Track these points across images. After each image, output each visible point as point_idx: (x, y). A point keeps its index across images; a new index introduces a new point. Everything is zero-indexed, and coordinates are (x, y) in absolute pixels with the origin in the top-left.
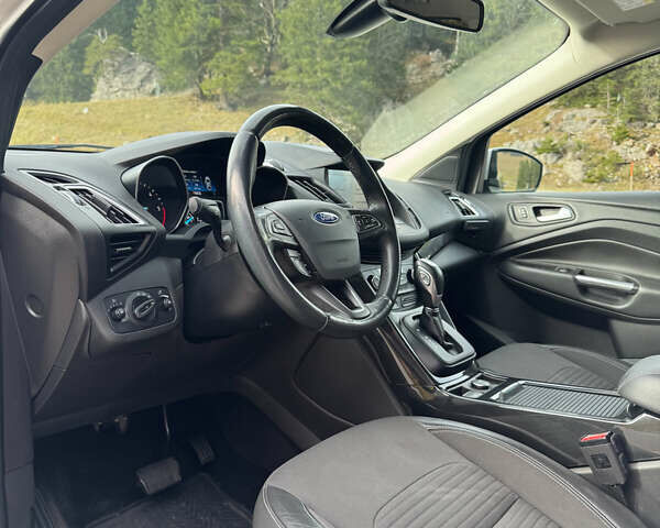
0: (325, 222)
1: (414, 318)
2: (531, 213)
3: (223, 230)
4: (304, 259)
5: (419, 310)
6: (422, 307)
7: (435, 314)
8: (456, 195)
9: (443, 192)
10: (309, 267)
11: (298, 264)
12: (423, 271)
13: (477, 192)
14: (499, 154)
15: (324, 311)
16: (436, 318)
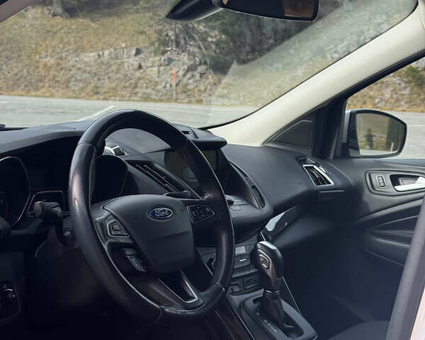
0: (160, 218)
1: (255, 301)
2: (389, 182)
3: (65, 227)
4: (139, 256)
5: (260, 293)
6: (263, 290)
7: (275, 297)
8: (310, 163)
9: (297, 159)
10: (145, 263)
11: (133, 261)
12: (263, 255)
13: (335, 157)
14: (358, 116)
15: (158, 304)
16: (277, 301)
